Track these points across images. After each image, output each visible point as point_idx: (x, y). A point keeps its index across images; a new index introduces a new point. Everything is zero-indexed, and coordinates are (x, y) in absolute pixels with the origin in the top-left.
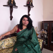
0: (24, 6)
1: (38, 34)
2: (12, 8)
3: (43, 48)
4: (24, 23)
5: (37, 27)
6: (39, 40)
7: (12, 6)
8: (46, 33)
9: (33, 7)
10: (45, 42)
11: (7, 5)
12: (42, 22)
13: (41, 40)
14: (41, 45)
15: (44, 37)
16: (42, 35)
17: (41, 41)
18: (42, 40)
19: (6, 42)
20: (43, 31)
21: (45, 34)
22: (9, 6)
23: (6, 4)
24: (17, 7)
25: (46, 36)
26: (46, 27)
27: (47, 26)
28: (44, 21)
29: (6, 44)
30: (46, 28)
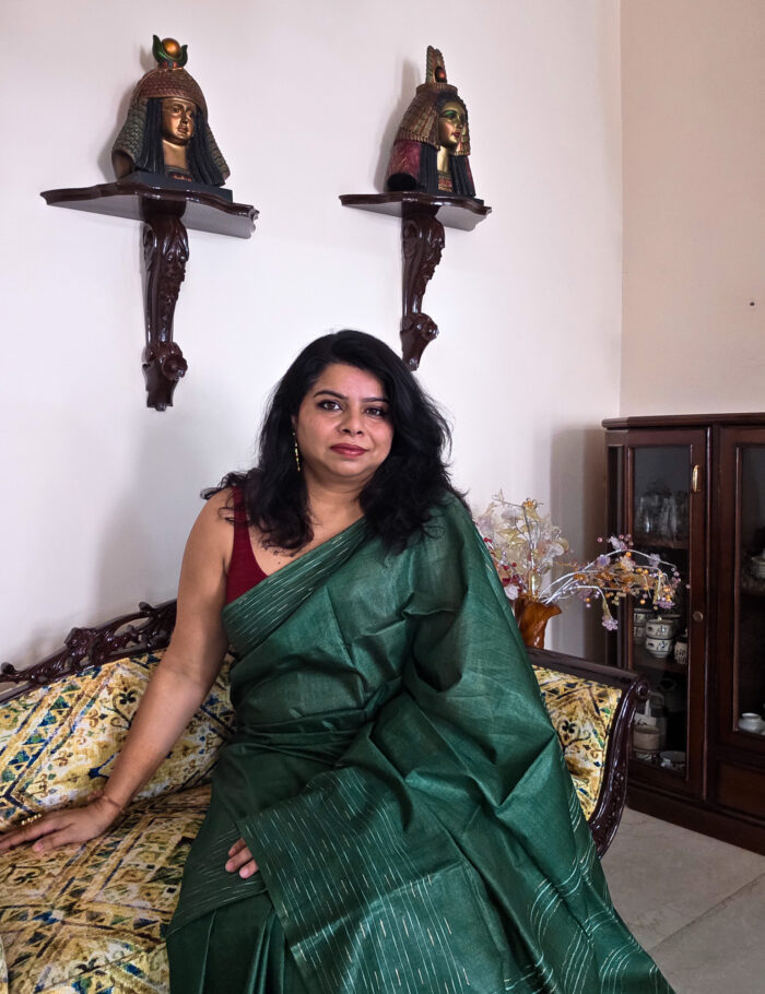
0: (348, 200)
1: (552, 609)
2: (179, 235)
3: (628, 815)
4: (321, 452)
5: (528, 506)
6: (567, 697)
7: (180, 209)
8: (665, 596)
9: (482, 210)
10: (646, 719)
11: (102, 191)
12: (611, 426)
13: (586, 692)
14: (592, 759)
15: (641, 646)
16: (610, 624)
17: (595, 712)
18: (614, 697)
19: (84, 725)
20: (626, 563)
21: (654, 611)
22: (133, 200)
23: (91, 176)
24: (247, 212)
25: (659, 639)
26: (671, 502)
27: (684, 495)
28: (635, 425)
29: (92, 744)
30: (671, 521)
